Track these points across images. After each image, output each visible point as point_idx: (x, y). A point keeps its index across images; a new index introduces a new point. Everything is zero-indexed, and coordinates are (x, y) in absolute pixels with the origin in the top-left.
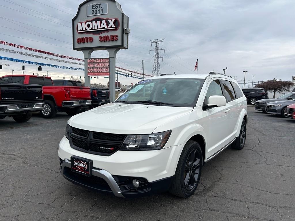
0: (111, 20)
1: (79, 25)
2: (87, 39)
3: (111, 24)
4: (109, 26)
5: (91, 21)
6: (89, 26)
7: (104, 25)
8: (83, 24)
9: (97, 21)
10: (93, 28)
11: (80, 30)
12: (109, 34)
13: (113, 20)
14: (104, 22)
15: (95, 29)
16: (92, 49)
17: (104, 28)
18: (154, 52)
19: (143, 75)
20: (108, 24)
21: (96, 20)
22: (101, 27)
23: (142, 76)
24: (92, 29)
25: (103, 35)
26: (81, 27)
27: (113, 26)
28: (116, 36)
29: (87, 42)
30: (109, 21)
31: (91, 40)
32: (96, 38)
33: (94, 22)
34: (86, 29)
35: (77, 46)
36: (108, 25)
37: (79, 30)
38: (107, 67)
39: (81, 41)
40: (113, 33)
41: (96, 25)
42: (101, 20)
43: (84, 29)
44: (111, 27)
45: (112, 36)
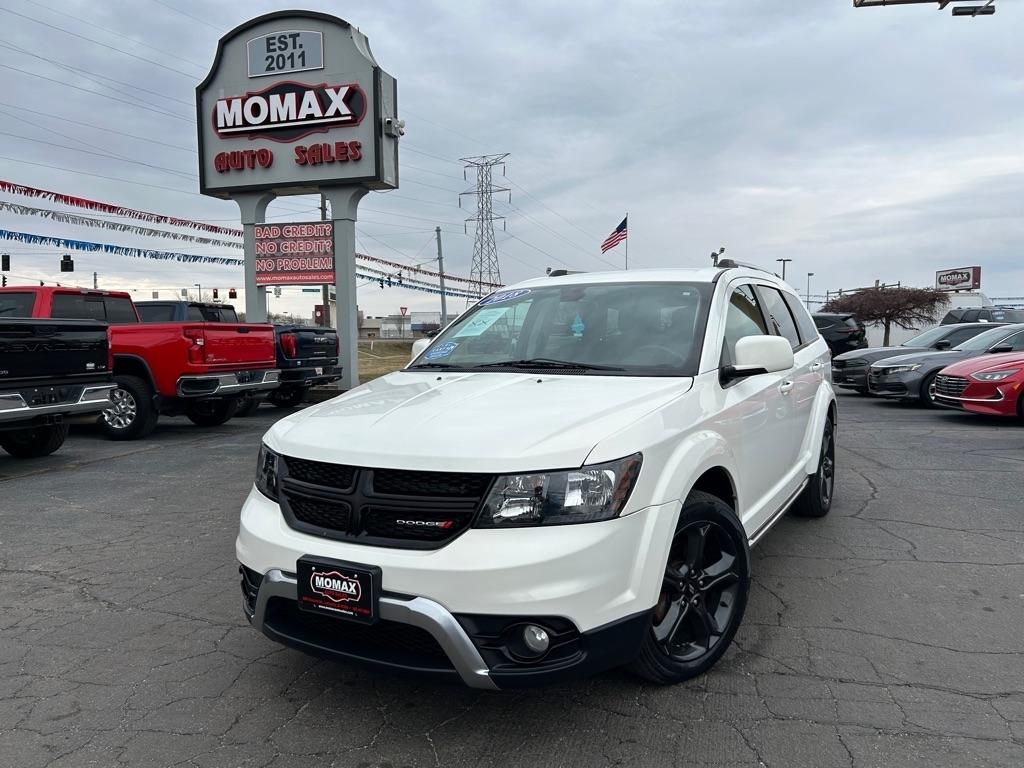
0: (337, 91)
1: (222, 106)
2: (253, 155)
3: (337, 102)
4: (331, 112)
5: (266, 95)
6: (256, 110)
7: (310, 106)
8: (237, 104)
9: (287, 95)
10: (274, 118)
11: (226, 127)
12: (331, 139)
13: (344, 91)
14: (310, 97)
15: (279, 122)
16: (268, 192)
17: (310, 117)
18: (475, 198)
19: (442, 276)
20: (324, 103)
21: (282, 90)
22: (302, 115)
23: (437, 280)
24: (268, 121)
25: (307, 142)
26: (230, 114)
27: (345, 110)
28: (356, 146)
29: (253, 168)
30: (330, 93)
31: (266, 159)
32: (284, 153)
33: (275, 99)
34: (246, 123)
35: (216, 181)
36: (324, 109)
37: (221, 124)
38: (326, 253)
39: (226, 163)
40: (346, 136)
41: (282, 109)
42: (300, 91)
43: (241, 124)
44: (338, 113)
45: (340, 146)
